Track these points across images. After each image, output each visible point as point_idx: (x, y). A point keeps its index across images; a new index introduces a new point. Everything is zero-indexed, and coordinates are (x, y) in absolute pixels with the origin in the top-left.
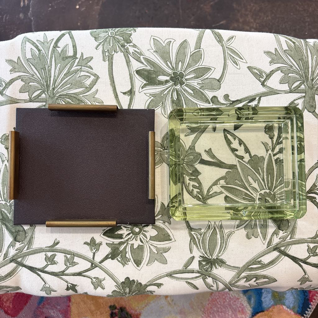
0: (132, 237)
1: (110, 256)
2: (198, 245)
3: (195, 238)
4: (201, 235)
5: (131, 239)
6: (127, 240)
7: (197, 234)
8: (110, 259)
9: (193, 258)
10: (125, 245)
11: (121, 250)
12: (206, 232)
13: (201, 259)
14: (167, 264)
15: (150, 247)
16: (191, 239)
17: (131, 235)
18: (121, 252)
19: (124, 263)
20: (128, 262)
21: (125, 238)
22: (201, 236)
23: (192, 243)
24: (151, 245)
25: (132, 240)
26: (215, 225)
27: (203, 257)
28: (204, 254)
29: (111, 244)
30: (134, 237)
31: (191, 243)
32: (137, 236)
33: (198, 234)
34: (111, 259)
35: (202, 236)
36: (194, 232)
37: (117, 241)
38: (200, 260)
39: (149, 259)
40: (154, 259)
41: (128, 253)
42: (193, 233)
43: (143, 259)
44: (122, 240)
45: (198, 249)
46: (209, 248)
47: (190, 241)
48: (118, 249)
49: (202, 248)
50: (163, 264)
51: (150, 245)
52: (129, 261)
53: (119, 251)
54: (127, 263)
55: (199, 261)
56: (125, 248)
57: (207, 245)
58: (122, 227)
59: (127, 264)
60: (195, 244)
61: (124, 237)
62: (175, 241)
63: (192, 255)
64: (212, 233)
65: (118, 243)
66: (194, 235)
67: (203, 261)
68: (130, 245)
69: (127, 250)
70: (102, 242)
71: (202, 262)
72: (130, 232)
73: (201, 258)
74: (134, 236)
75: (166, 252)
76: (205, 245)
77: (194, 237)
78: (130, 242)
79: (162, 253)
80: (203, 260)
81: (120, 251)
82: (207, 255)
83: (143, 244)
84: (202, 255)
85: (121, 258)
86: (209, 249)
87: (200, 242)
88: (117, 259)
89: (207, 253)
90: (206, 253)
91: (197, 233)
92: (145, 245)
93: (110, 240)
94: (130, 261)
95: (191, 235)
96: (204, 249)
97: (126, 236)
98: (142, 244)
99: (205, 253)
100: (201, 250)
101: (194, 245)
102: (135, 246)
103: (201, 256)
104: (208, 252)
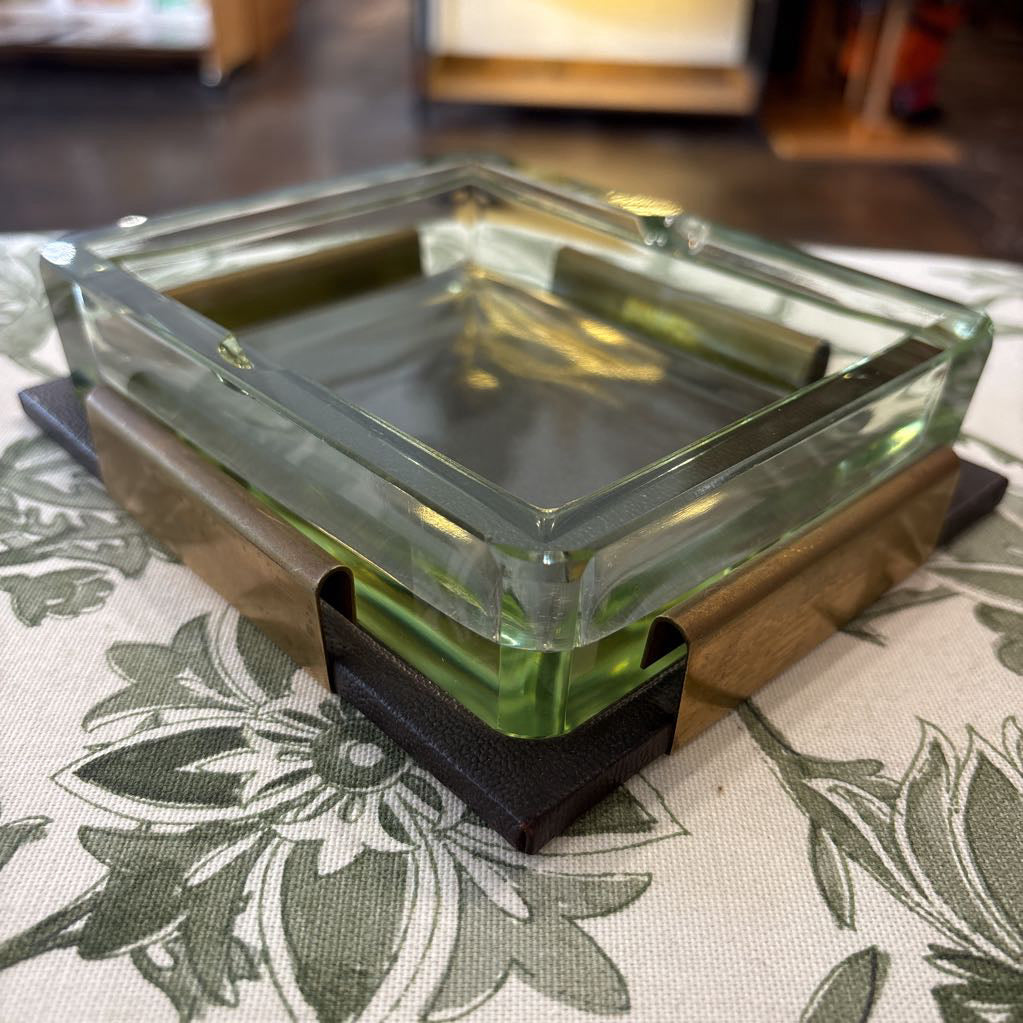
0: (313, 794)
1: (79, 925)
2: (889, 864)
3: (845, 819)
4: (889, 797)
5: (308, 811)
6: (271, 816)
7: (856, 790)
8: (75, 949)
9: (871, 965)
10: (244, 845)
11: (195, 881)
12: (927, 779)
13: (952, 976)
14: (627, 1007)
15: (459, 868)
16: (815, 827)
17: (314, 781)
18: (197, 895)
19: (194, 989)
20: (243, 985)
21: (256, 798)
22: (893, 807)
23: (833, 846)
24: (476, 854)
25: (309, 818)
26: (978, 744)
27: (968, 956)
28: (966, 931)
29: (125, 836)
30: (334, 799)
31: (828, 852)
32: (362, 796)
33: (862, 793)
34: (83, 955)
35: (902, 804)
36: (831, 783)
37: (175, 819)
38: (945, 988)
39: (452, 959)
40: (499, 961)
41: (254, 903)
42: (821, 785)
43: (394, 958)
44: (230, 814)
45: (898, 892)
46: (988, 887)
47: (815, 839)
48: (174, 871)
49: (925, 884)
50: (588, 1006)
51: (465, 858)
52: (254, 976)
53: (178, 890)
54: (228, 996)
55: (941, 994)
56: (240, 869)
57: (971, 868)
58: (247, 734)
59: (220, 1001)
60: (860, 852)
61: (248, 792)
62: (686, 833)
63: (852, 943)
64: (972, 789)
65: (182, 830)
66: (834, 799)
67: (976, 991)
68: (285, 851)
69: (252, 884)
70: (48, 820)
71: (973, 1004)
72: (309, 764)
73: (945, 964)
74: (330, 791)
75: (608, 911)
76: (947, 863)
77: (835, 809)
78: (293, 831)
79: (571, 920)
80: (974, 983)
81: (187, 890)
82: (999, 944)
83: (403, 847)
84: (945, 943)
85: (180, 949)
86: (992, 894)
87: (894, 842)
88: (142, 950)
89: (989, 927)
90: (980, 926)
91: (849, 787)
92: (422, 854)
93: (124, 812)
94: (263, 969)
95: (807, 800)
96: (949, 891)
97: (260, 792)
98: (395, 846)
99: (975, 929)
100: (924, 903)
101: (851, 864)
102: (333, 859)
103: (940, 953)
104: (993, 915)
